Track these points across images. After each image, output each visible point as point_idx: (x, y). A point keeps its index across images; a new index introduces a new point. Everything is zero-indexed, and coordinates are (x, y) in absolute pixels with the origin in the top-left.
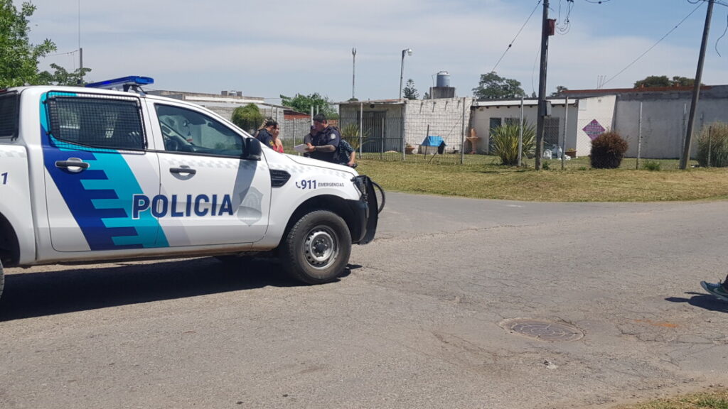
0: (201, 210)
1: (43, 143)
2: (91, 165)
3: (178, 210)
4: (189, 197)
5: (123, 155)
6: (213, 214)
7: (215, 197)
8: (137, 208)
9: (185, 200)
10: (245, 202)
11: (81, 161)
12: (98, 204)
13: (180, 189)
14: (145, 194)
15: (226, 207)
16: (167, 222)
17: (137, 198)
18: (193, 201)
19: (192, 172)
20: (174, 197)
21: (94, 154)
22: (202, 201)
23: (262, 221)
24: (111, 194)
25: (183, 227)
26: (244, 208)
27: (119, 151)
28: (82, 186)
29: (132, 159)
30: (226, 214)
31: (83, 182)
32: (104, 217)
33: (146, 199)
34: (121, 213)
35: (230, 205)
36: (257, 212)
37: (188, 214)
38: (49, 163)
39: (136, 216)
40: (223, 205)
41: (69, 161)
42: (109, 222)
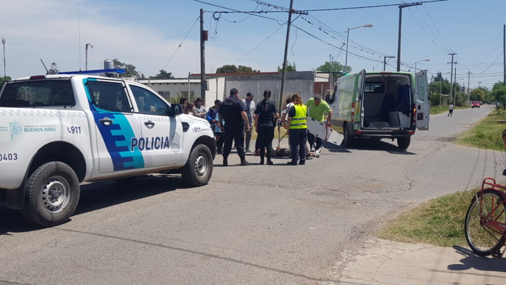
0: (157, 146)
1: (91, 110)
2: (114, 122)
3: (148, 147)
4: (153, 138)
5: (125, 115)
6: (162, 148)
7: (162, 138)
8: (133, 146)
9: (151, 141)
10: (174, 142)
11: (109, 119)
12: (118, 144)
13: (149, 134)
14: (136, 138)
15: (167, 144)
16: (144, 153)
17: (133, 139)
18: (154, 141)
19: (153, 124)
20: (147, 138)
21: (114, 115)
22: (158, 140)
23: (180, 151)
24: (122, 138)
25: (151, 156)
26: (173, 144)
27: (122, 113)
28: (111, 134)
29: (128, 117)
30: (166, 147)
31: (112, 131)
32: (121, 151)
33: (136, 139)
34: (126, 149)
35: (168, 143)
36: (178, 146)
37: (152, 149)
38: (96, 121)
39: (132, 150)
40: (166, 143)
41: (104, 119)
42: (123, 154)
